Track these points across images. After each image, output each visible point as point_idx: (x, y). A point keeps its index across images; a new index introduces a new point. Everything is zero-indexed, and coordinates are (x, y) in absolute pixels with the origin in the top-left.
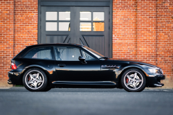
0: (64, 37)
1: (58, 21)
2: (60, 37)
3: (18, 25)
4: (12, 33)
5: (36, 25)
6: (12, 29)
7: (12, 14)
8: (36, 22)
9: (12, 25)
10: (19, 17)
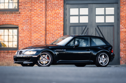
0: (84, 28)
1: (79, 15)
2: (80, 27)
3: (49, 19)
4: (44, 25)
5: (62, 19)
6: (44, 22)
7: (44, 11)
8: (62, 16)
9: (44, 19)
10: (49, 13)
